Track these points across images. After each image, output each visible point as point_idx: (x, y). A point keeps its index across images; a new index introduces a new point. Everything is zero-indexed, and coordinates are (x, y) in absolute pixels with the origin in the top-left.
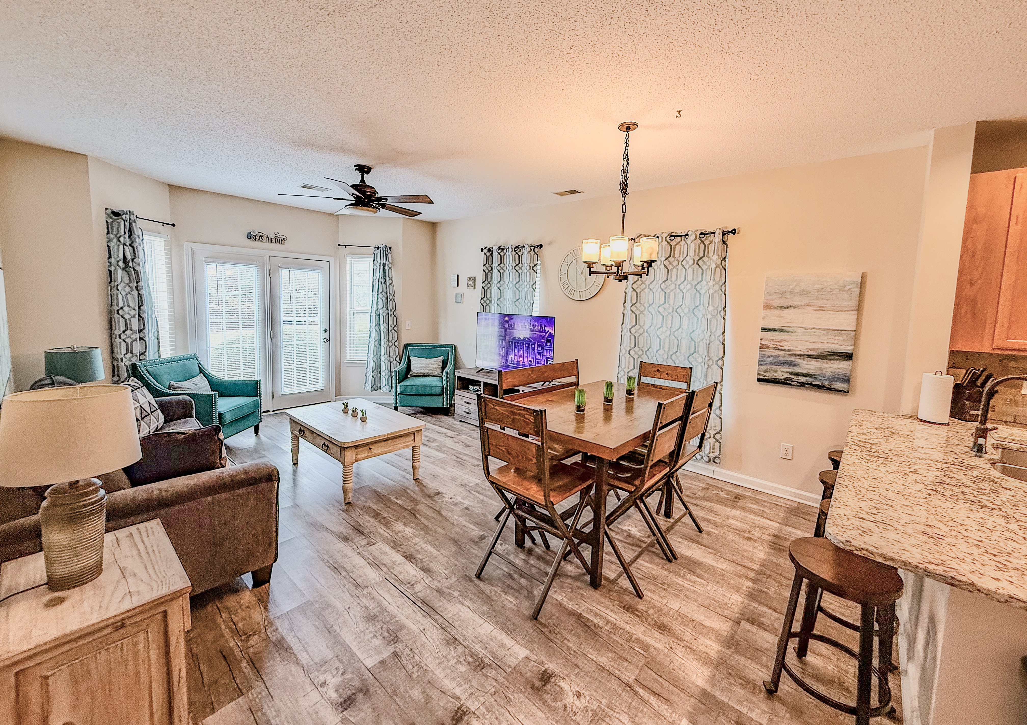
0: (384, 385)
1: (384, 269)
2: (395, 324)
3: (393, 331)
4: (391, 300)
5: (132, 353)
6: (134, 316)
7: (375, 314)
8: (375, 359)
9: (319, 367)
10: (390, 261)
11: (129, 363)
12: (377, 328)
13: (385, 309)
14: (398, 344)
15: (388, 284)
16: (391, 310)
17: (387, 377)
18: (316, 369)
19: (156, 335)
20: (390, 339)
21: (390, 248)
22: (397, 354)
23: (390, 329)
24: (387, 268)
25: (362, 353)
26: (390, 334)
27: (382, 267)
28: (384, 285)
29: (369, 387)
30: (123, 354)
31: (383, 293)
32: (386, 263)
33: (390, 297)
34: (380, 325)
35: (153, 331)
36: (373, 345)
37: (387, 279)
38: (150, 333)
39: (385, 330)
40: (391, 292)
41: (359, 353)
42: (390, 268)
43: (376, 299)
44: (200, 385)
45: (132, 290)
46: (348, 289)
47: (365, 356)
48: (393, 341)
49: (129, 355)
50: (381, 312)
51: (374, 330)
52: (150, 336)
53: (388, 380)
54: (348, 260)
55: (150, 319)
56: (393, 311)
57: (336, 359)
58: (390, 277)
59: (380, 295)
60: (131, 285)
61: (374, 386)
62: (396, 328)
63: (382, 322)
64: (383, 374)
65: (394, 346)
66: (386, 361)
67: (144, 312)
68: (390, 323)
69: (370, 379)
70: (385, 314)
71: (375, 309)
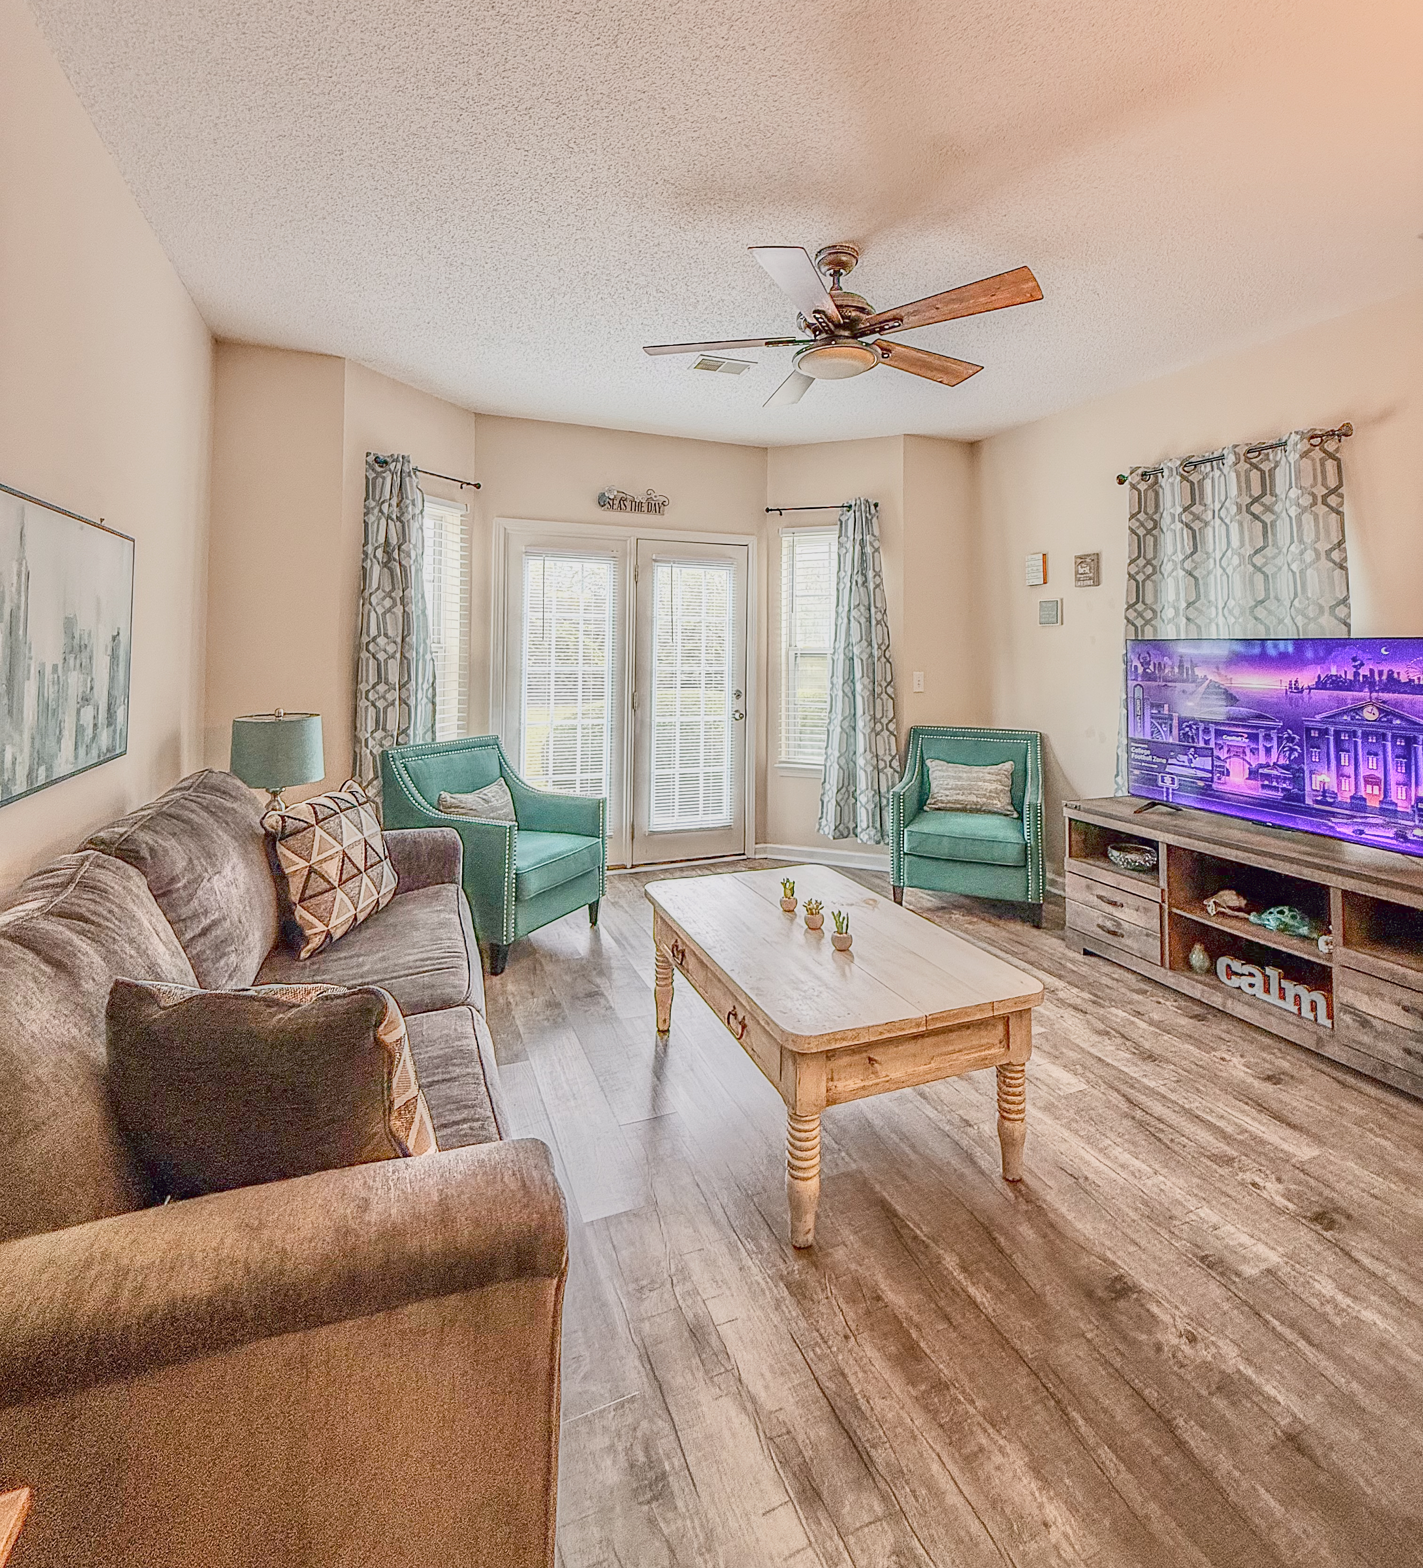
0: (864, 825)
1: (863, 554)
2: (889, 680)
3: (884, 696)
4: (878, 623)
5: (384, 729)
6: (393, 657)
7: (842, 657)
8: (843, 761)
9: (725, 774)
10: (876, 533)
11: (377, 750)
12: (847, 689)
13: (864, 644)
14: (897, 728)
15: (871, 586)
16: (879, 648)
17: (871, 806)
18: (718, 776)
19: (430, 696)
20: (878, 716)
21: (876, 505)
22: (894, 752)
23: (878, 690)
24: (869, 550)
25: (812, 747)
26: (878, 701)
27: (858, 547)
28: (861, 589)
29: (828, 827)
30: (369, 730)
31: (862, 608)
32: (868, 538)
33: (876, 616)
34: (853, 682)
35: (425, 686)
36: (839, 729)
37: (870, 574)
38: (420, 691)
39: (867, 693)
40: (879, 605)
41: (805, 747)
42: (877, 550)
43: (846, 620)
44: (495, 803)
45: (394, 605)
46: (784, 602)
47: (819, 754)
48: (885, 721)
49: (379, 734)
50: (856, 650)
51: (840, 693)
52: (419, 696)
53: (873, 815)
54: (786, 541)
55: (421, 662)
56: (883, 648)
57: (757, 757)
58: (877, 570)
59: (854, 613)
60: (393, 594)
61: (841, 827)
62: (890, 690)
63: (858, 674)
64: (863, 799)
65: (886, 733)
66: (869, 769)
67: (411, 647)
68: (878, 677)
69: (831, 808)
70: (865, 657)
71: (843, 645)
